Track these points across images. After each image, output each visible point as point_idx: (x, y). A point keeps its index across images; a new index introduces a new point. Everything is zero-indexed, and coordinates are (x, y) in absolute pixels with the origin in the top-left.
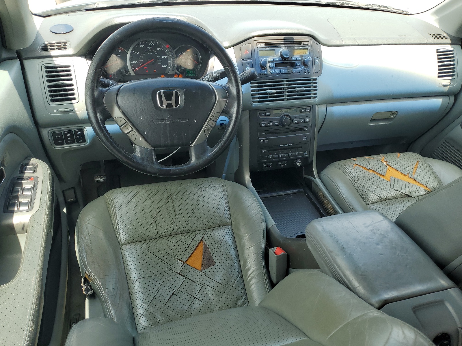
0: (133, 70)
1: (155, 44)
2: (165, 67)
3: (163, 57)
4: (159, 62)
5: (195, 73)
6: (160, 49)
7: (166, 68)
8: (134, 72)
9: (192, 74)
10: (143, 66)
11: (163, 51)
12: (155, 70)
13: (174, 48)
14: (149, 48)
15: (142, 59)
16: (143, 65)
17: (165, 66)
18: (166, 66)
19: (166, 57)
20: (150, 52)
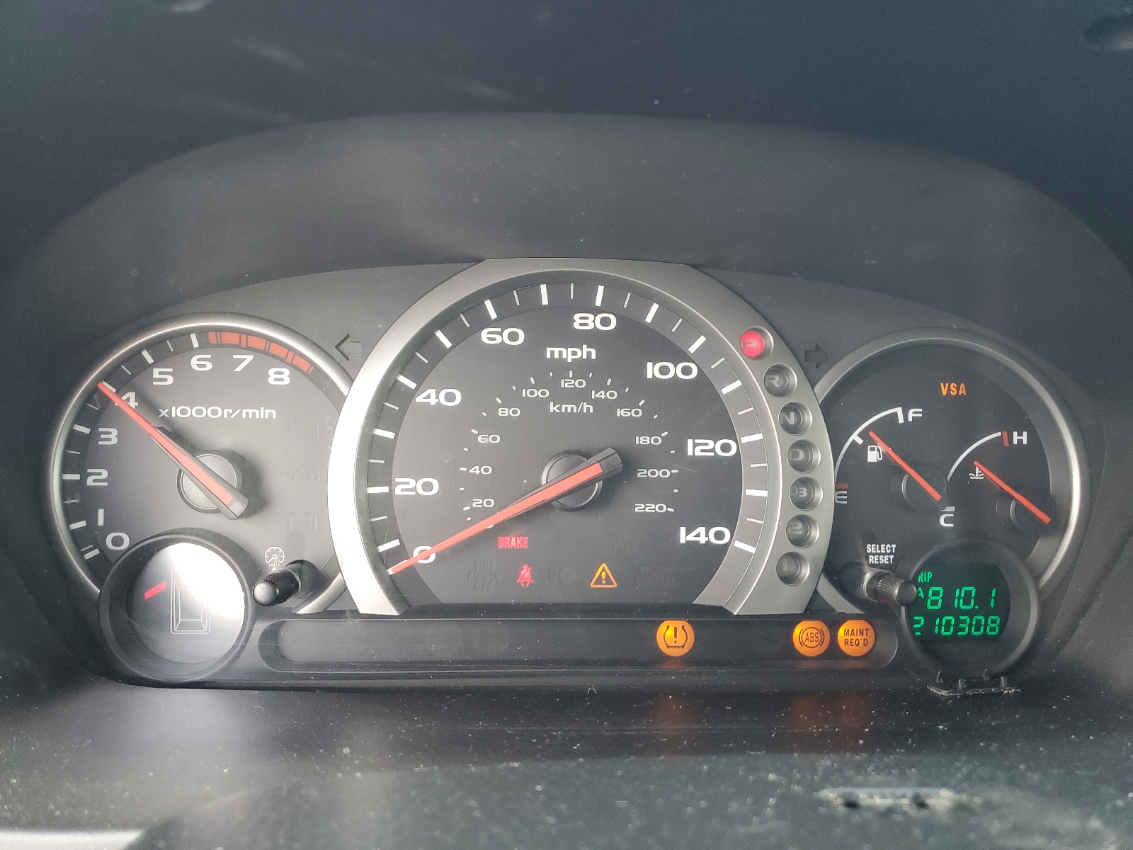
0: (379, 562)
1: (630, 325)
2: (703, 540)
3: (698, 448)
4: (653, 491)
5: (1004, 610)
6: (675, 370)
7: (712, 556)
8: (393, 588)
9: (971, 614)
10: (489, 524)
11: (703, 389)
12: (603, 571)
13: (812, 364)
14: (568, 354)
15: (485, 454)
16: (491, 512)
17: (702, 535)
18: (719, 535)
19: (726, 448)
20: (576, 396)
